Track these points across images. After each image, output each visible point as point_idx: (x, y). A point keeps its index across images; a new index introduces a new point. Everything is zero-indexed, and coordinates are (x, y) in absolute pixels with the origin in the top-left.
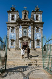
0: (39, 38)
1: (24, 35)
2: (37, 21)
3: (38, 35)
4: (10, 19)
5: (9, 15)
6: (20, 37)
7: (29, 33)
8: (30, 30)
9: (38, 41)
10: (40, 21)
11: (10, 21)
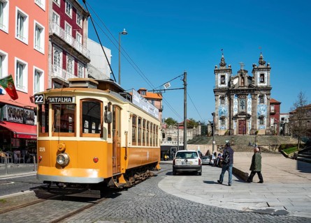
0: (264, 113)
1: (241, 110)
2: (262, 84)
3: (261, 108)
4: (219, 82)
5: (216, 76)
6: (235, 113)
7: (248, 107)
8: (249, 100)
9: (261, 118)
10: (266, 84)
11: (219, 86)
